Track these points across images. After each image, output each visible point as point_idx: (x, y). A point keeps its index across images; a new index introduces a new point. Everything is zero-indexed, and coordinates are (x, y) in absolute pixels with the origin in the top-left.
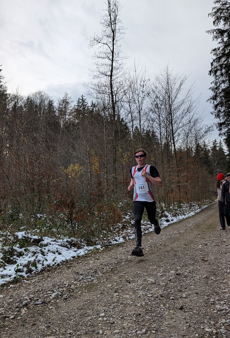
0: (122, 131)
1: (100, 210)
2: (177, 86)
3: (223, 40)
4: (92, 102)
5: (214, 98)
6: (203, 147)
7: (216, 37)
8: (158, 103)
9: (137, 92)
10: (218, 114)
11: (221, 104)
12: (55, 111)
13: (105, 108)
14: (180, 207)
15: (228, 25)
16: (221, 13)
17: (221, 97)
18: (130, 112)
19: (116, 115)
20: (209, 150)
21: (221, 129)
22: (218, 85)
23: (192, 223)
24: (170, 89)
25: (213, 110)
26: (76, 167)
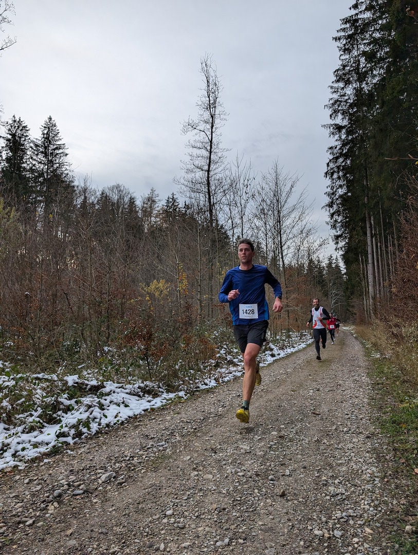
0: (221, 241)
1: (188, 342)
2: (288, 188)
3: (340, 137)
4: (185, 202)
5: (330, 205)
6: (316, 263)
7: (333, 134)
8: (265, 207)
9: (239, 193)
10: (334, 225)
11: (338, 212)
12: (138, 211)
13: (200, 211)
14: (289, 337)
15: (347, 120)
16: (338, 107)
17: (338, 204)
18: (231, 218)
19: (214, 220)
20: (323, 267)
21: (337, 243)
22: (334, 190)
23: (303, 357)
24: (279, 192)
25: (328, 219)
26: (160, 284)
